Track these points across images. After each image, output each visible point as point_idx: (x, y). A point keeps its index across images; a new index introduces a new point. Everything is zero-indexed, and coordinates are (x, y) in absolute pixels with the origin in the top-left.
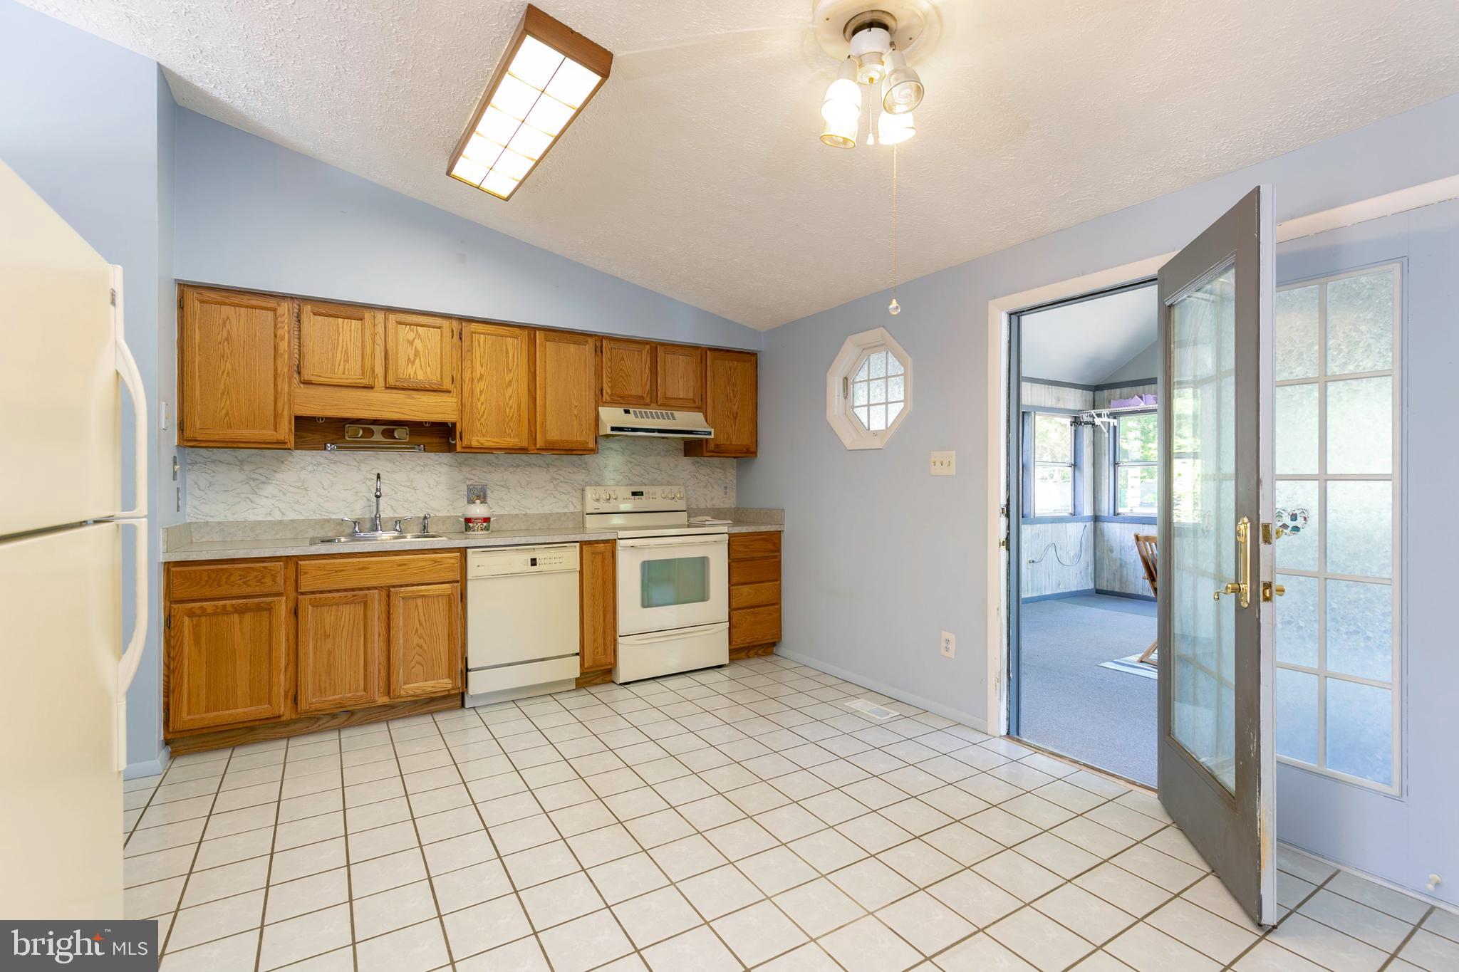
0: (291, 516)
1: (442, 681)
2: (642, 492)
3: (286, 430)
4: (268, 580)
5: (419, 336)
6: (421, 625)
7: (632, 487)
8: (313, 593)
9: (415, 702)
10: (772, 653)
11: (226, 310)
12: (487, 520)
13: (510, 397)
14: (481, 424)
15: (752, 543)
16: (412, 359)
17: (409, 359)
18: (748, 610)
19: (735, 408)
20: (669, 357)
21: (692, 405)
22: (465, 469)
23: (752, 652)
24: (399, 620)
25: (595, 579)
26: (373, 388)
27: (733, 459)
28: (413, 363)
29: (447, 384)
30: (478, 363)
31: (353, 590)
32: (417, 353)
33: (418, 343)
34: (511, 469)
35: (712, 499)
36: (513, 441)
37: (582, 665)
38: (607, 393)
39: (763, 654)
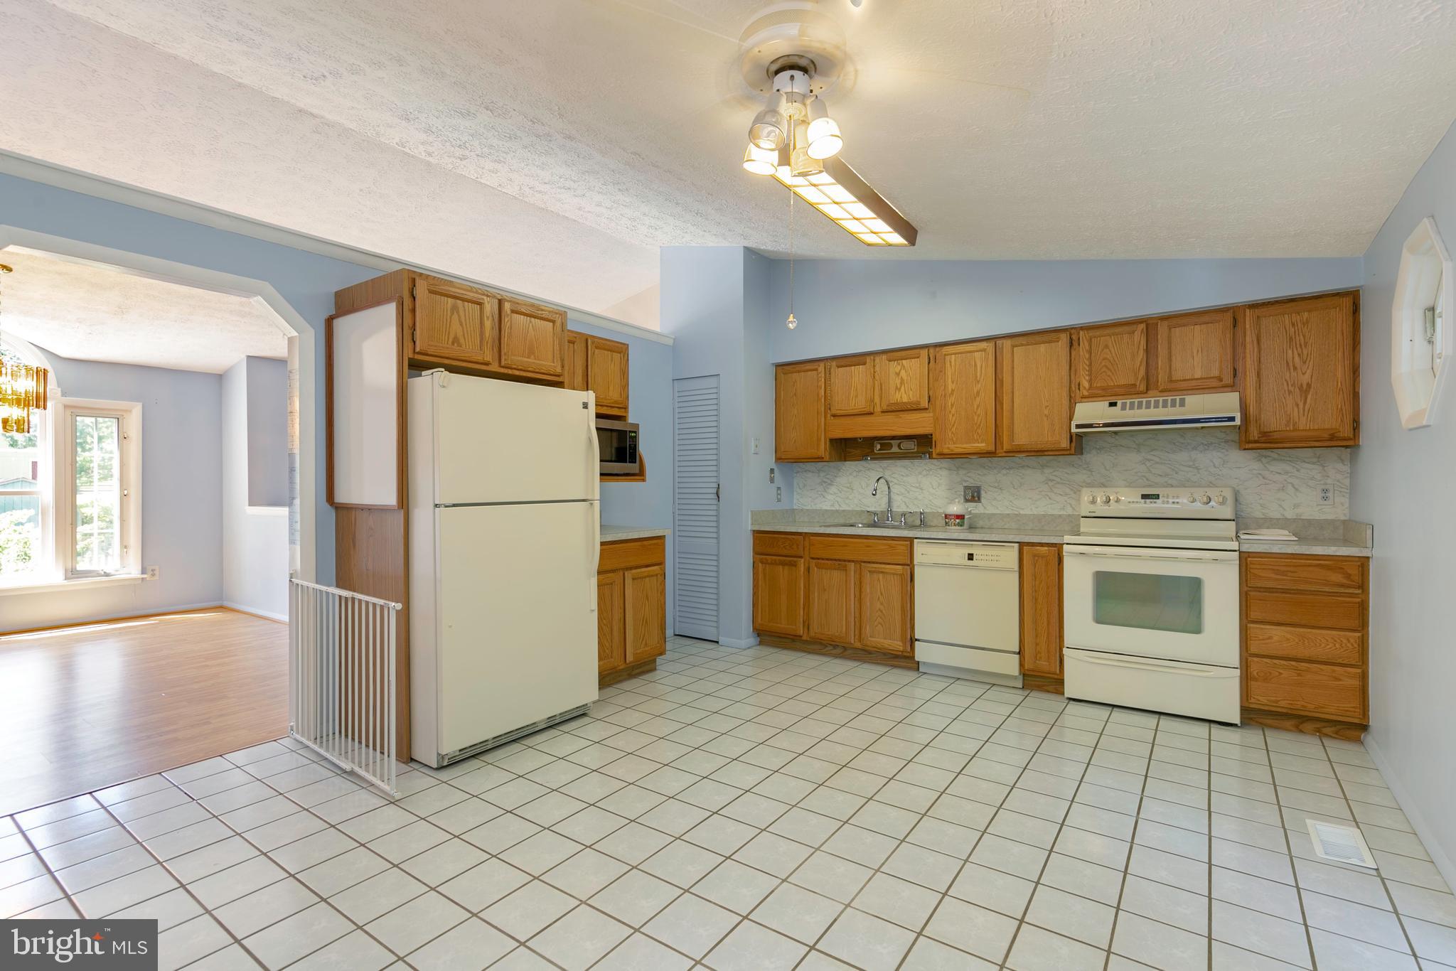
0: (844, 507)
1: (896, 642)
2: (1158, 495)
3: (823, 449)
4: (795, 547)
5: (904, 367)
6: (882, 594)
7: (1143, 489)
8: (818, 559)
9: (884, 654)
12: (961, 517)
13: (978, 406)
14: (952, 433)
15: (1292, 569)
16: (899, 387)
17: (897, 388)
19: (1305, 379)
20: (1177, 332)
21: (1215, 383)
22: (962, 472)
23: (1309, 726)
24: (867, 589)
25: (1037, 583)
26: (872, 414)
28: (900, 389)
29: (925, 403)
30: (950, 380)
31: (840, 560)
32: (902, 382)
33: (903, 373)
34: (1004, 472)
35: (1296, 506)
36: (981, 446)
37: (1021, 665)
38: (1085, 388)
39: (1334, 735)
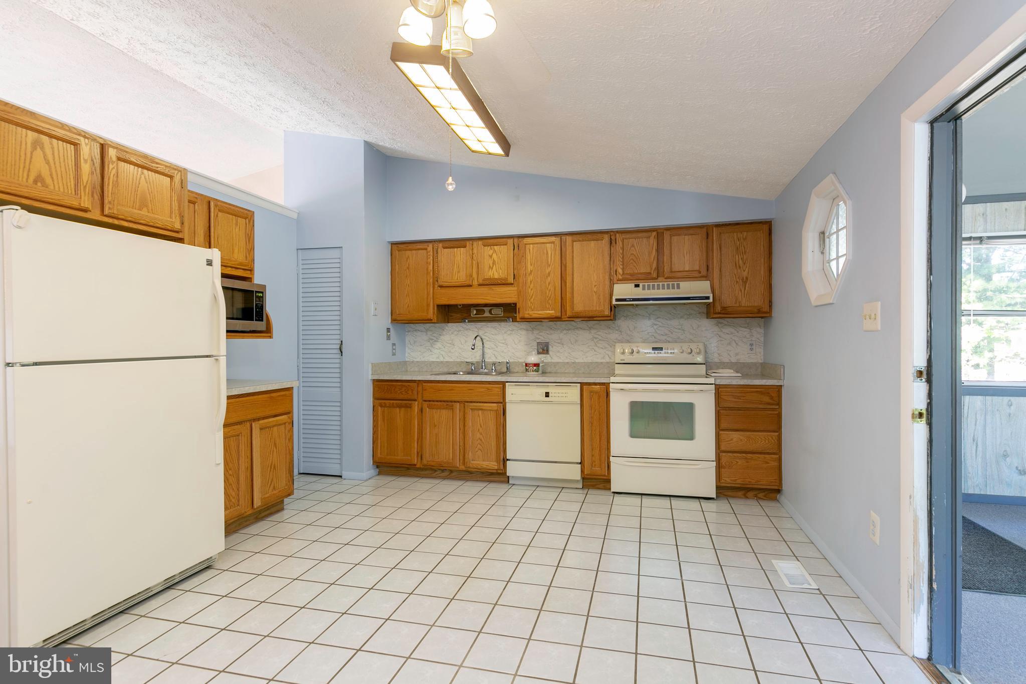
0: (447, 359)
1: (492, 463)
2: (662, 348)
3: (431, 313)
4: (410, 392)
5: (495, 251)
6: (481, 427)
7: (655, 344)
8: (430, 401)
9: (483, 473)
10: (775, 499)
11: (408, 253)
12: (537, 365)
13: (549, 284)
14: (531, 302)
15: (743, 395)
16: (491, 266)
17: (490, 267)
18: (739, 455)
19: (745, 274)
20: (675, 239)
21: (697, 275)
22: (536, 332)
23: (750, 494)
24: (469, 423)
25: (593, 411)
26: (471, 286)
27: (760, 319)
28: (492, 268)
29: (511, 280)
30: (529, 263)
31: (447, 401)
32: (494, 263)
33: (494, 256)
34: (565, 332)
35: (737, 354)
36: (551, 312)
37: (582, 471)
38: (620, 274)
39: (764, 498)
